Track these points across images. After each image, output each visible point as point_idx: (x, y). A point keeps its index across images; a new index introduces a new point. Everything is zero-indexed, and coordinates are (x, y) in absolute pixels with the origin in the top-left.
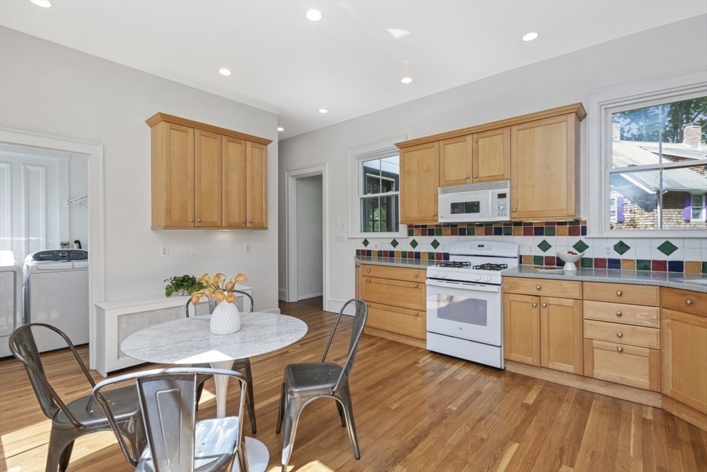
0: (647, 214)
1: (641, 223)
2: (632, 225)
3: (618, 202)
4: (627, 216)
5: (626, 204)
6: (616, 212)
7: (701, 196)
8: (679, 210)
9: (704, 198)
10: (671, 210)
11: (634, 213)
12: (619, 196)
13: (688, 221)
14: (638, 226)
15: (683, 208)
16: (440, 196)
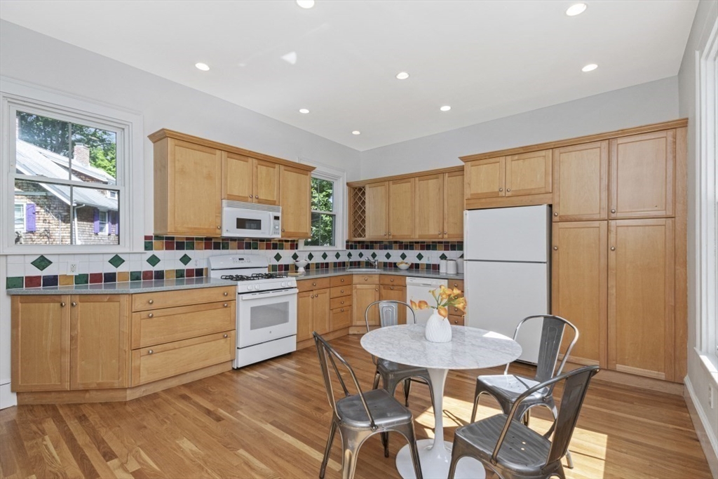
0: (63, 225)
1: (57, 234)
2: (46, 235)
3: (27, 209)
4: (40, 226)
5: (38, 212)
6: (25, 220)
7: (105, 213)
8: (90, 223)
9: (107, 214)
10: (85, 223)
11: (49, 223)
12: (28, 202)
13: (97, 234)
14: (54, 237)
15: (93, 221)
16: (226, 209)
